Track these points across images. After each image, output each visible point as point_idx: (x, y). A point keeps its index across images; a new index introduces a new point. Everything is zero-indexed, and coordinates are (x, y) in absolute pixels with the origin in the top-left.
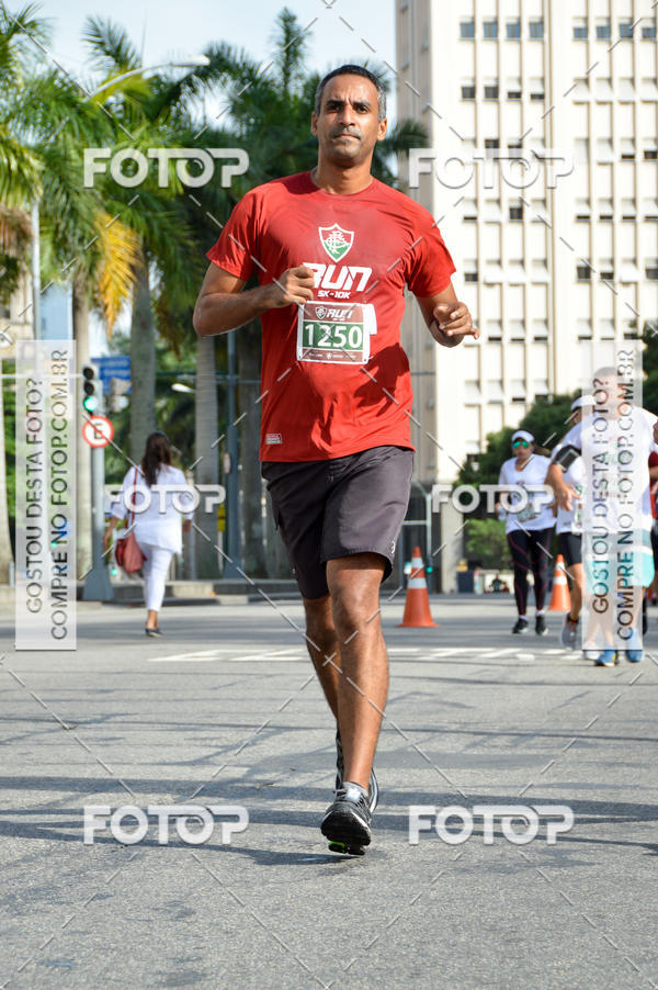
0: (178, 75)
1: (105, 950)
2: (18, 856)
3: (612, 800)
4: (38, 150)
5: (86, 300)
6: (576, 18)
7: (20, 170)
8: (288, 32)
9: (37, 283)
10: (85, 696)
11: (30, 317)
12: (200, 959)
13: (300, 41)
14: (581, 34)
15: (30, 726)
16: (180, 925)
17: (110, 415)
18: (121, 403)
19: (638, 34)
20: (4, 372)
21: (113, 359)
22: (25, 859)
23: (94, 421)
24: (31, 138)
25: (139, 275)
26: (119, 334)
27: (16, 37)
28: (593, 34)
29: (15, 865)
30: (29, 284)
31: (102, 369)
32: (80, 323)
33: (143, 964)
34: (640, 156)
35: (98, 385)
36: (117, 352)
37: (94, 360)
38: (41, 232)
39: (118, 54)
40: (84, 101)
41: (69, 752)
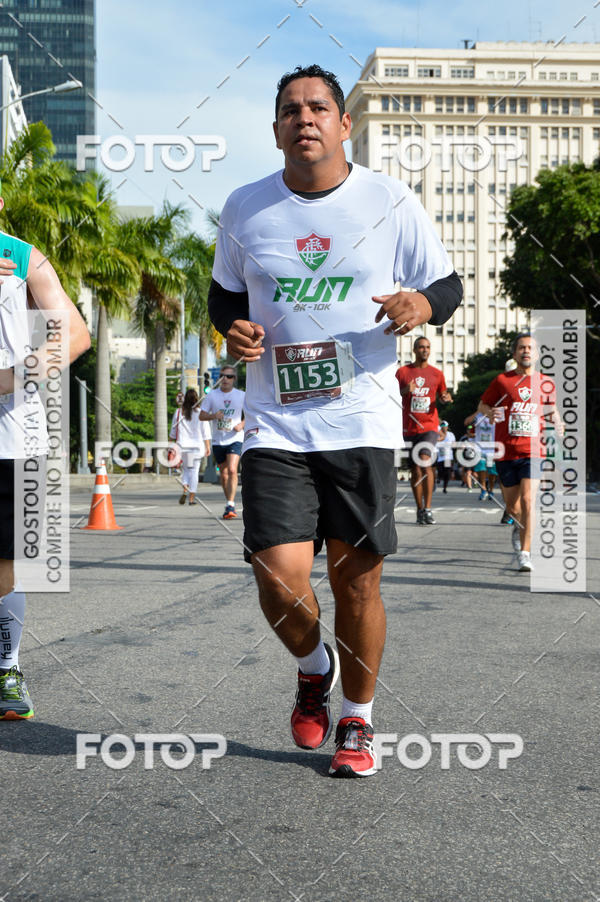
1: (212, 647)
2: (172, 602)
3: (452, 579)
4: (183, 271)
5: (206, 341)
6: (437, 211)
7: (176, 280)
9: (183, 333)
11: (180, 349)
12: (257, 652)
14: (439, 219)
15: (178, 541)
16: (248, 635)
19: (466, 219)
20: (167, 374)
21: (218, 369)
22: (175, 604)
24: (180, 265)
26: (221, 358)
27: (174, 218)
28: (445, 219)
29: (170, 606)
30: (179, 333)
31: (213, 374)
32: (203, 352)
35: (211, 381)
36: (220, 366)
37: (209, 370)
38: (185, 310)
40: (205, 247)
41: (195, 553)
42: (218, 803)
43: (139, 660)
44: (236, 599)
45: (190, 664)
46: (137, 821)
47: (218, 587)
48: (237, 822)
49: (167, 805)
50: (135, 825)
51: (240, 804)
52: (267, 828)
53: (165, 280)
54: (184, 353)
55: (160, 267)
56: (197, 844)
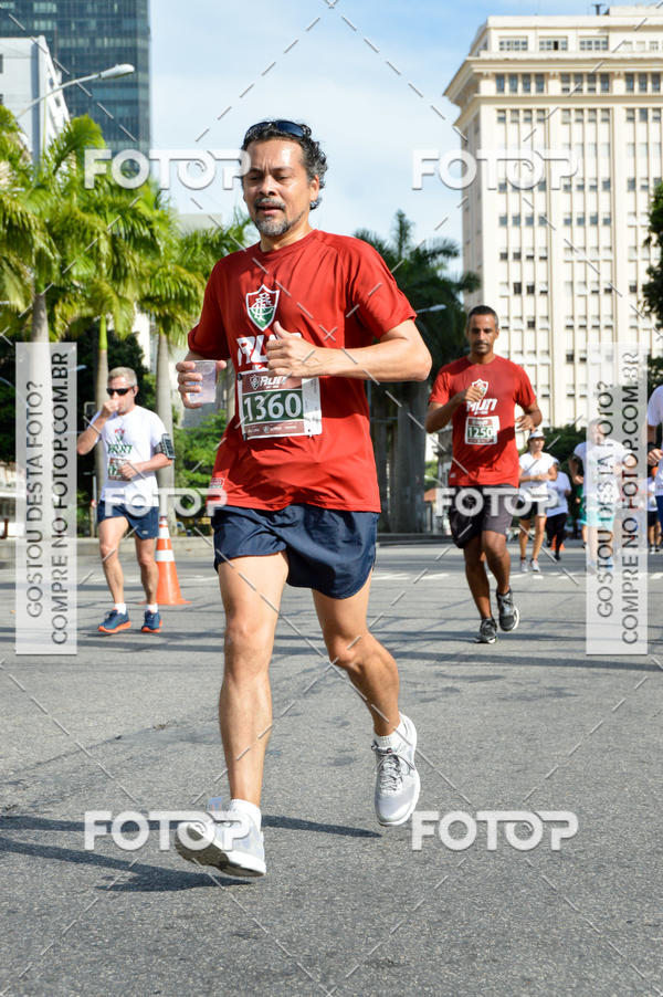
6: (565, 213)
8: (401, 222)
12: (353, 750)
13: (408, 228)
14: (568, 222)
19: (601, 222)
28: (575, 222)
33: (321, 753)
34: (602, 292)
42: (307, 932)
44: (328, 686)
45: (273, 766)
46: (210, 954)
47: (305, 672)
48: (331, 955)
49: (246, 936)
50: (208, 960)
51: (335, 934)
52: (366, 963)
56: (282, 983)
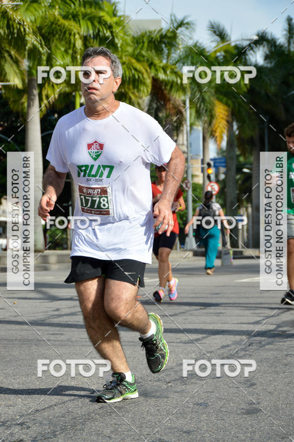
0: (246, 43)
1: (220, 399)
5: (208, 135)
8: (290, 25)
9: (189, 129)
10: (209, 296)
11: (185, 142)
12: (259, 403)
15: (187, 308)
16: (250, 389)
17: (217, 181)
18: (222, 177)
21: (219, 159)
23: (212, 184)
25: (230, 124)
26: (221, 149)
30: (185, 129)
31: (214, 163)
32: (206, 144)
33: (236, 405)
35: (213, 169)
36: (220, 156)
37: (211, 160)
38: (190, 108)
39: (221, 35)
40: (208, 54)
41: (203, 318)
43: (158, 410)
47: (223, 347)
53: (172, 84)
54: (189, 145)
55: (168, 72)
